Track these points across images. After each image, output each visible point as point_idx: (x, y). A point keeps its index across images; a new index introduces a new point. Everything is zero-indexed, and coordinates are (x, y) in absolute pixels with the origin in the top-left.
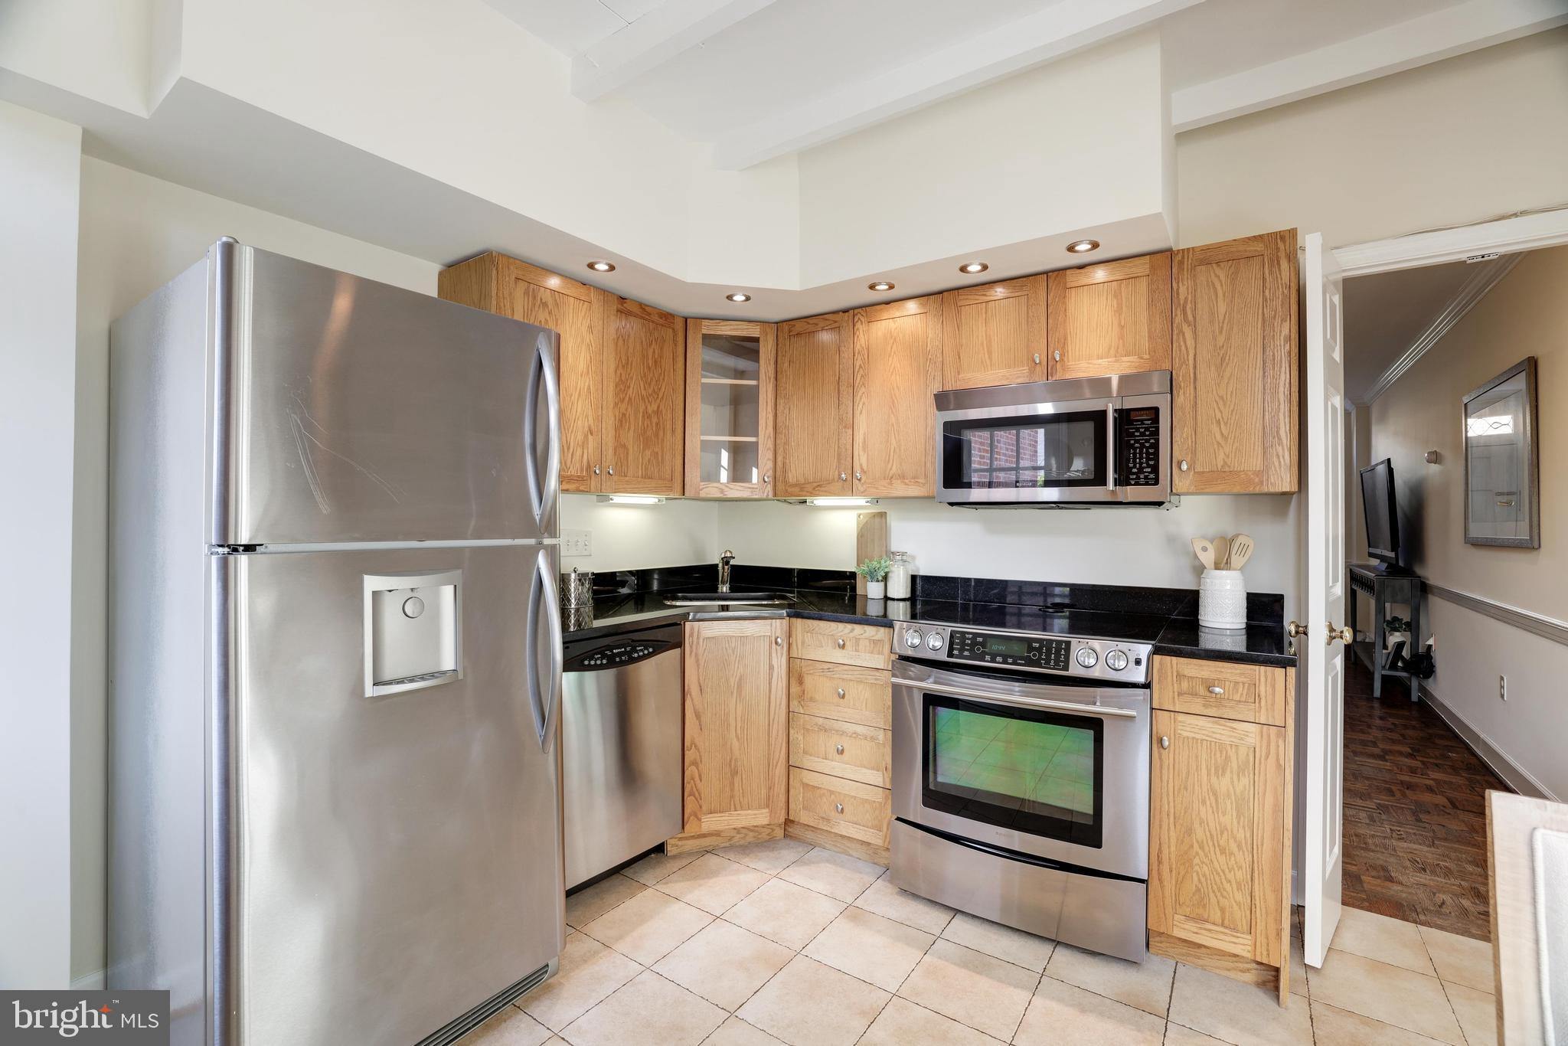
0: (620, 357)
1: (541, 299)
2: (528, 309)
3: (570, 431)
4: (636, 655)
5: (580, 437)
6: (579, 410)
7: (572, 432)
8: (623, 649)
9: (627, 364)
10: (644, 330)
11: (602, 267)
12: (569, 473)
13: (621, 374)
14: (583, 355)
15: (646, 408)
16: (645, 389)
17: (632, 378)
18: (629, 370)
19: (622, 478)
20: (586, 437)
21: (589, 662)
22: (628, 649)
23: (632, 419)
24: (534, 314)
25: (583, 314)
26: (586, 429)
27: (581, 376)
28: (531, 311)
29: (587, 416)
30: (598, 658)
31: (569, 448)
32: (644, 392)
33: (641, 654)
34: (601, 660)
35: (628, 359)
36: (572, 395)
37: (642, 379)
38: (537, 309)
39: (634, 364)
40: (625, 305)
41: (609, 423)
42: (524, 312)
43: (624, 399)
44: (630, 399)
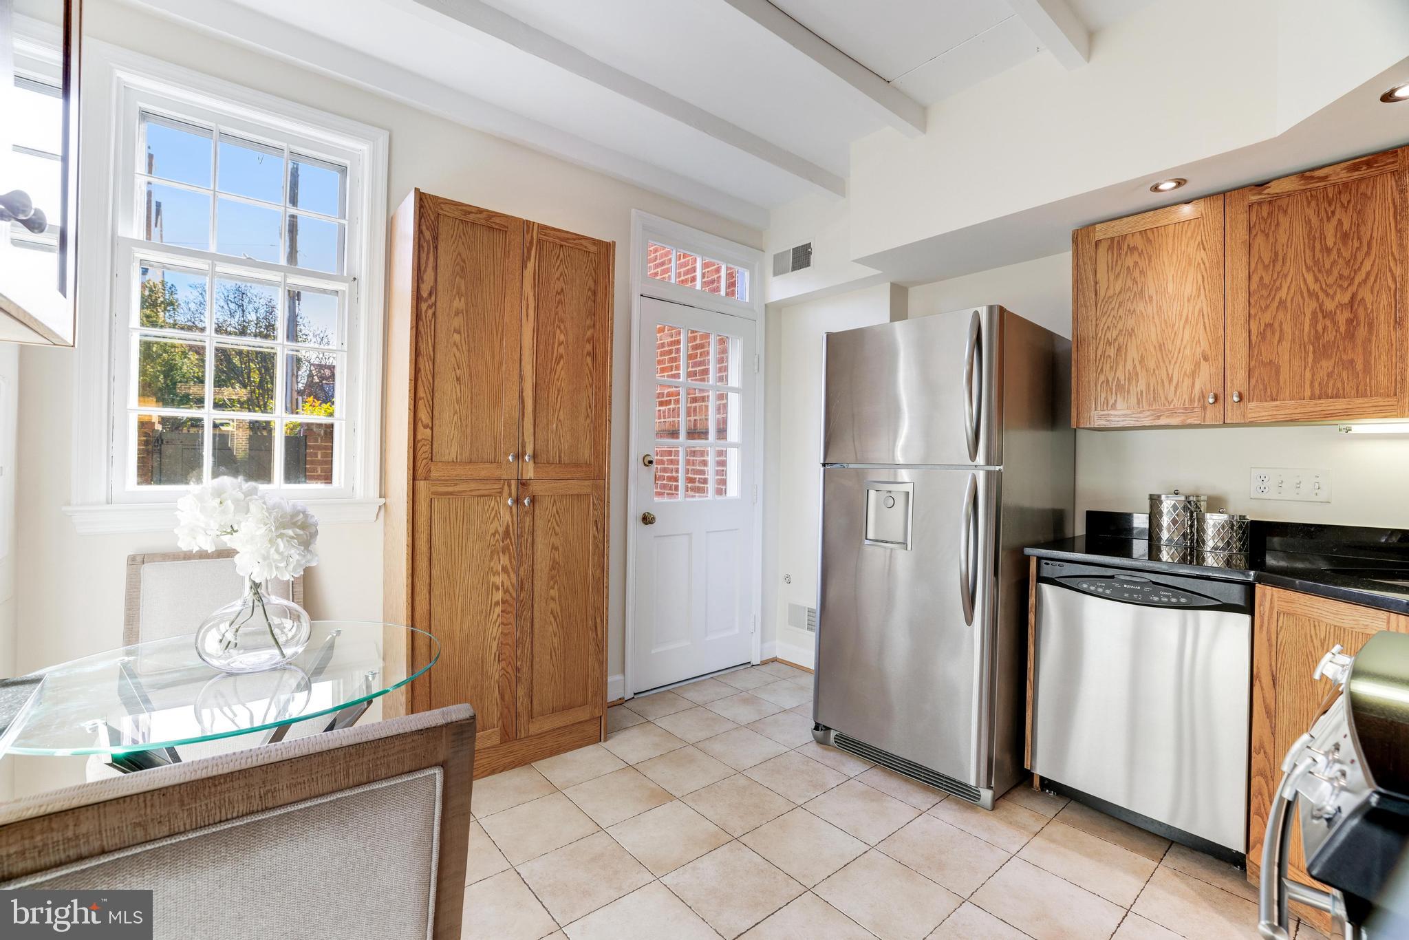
0: (1260, 257)
1: (1128, 245)
2: (1112, 262)
3: (1173, 362)
4: (1156, 599)
5: (1188, 367)
6: (1187, 337)
7: (1175, 363)
8: (1139, 588)
9: (1274, 261)
10: (1313, 203)
11: (1167, 186)
12: (1172, 406)
13: (1262, 278)
14: (1190, 278)
15: (1321, 307)
16: (1317, 280)
17: (1286, 276)
18: (1278, 268)
19: (1265, 404)
20: (1198, 364)
21: (1089, 586)
22: (1146, 589)
23: (1287, 328)
24: (1119, 263)
25: (1189, 234)
26: (1199, 355)
27: (1189, 300)
28: (1117, 261)
29: (1199, 342)
30: (1101, 587)
31: (1170, 381)
32: (1313, 286)
33: (1165, 600)
34: (1104, 590)
35: (1276, 254)
36: (1174, 325)
37: (1308, 269)
38: (1123, 257)
39: (1291, 254)
40: (1266, 192)
41: (1237, 340)
42: (1108, 267)
43: (1267, 307)
44: (1282, 303)
